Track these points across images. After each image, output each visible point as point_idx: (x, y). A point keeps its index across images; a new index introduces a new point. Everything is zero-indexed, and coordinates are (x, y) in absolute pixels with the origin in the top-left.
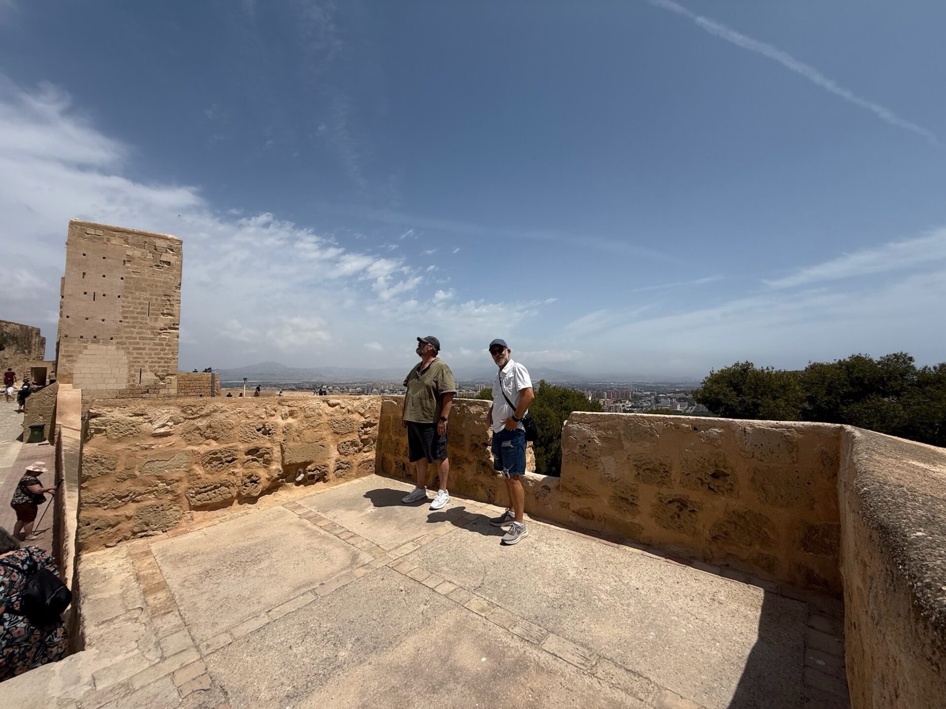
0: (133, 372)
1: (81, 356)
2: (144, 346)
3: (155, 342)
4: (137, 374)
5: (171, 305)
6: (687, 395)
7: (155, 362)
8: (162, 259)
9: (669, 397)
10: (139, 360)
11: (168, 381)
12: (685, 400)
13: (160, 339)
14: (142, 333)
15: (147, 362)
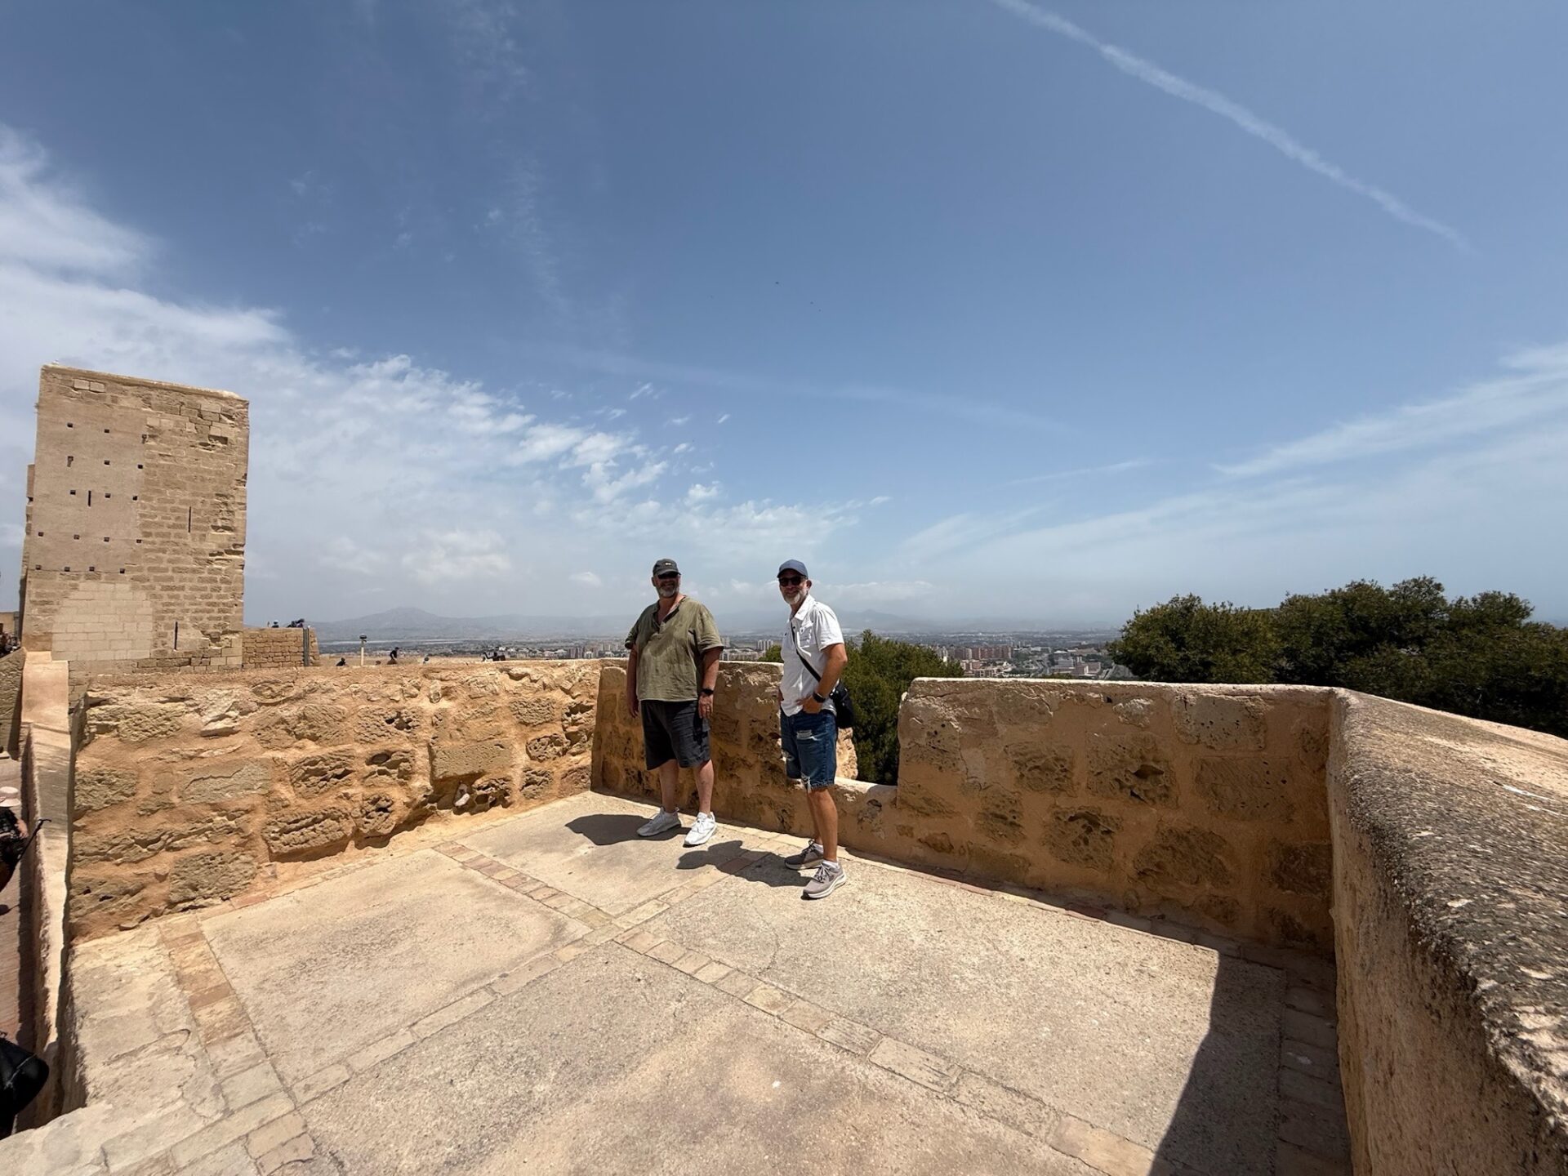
0: (162, 630)
1: (66, 602)
2: (182, 584)
3: (203, 575)
4: (169, 632)
5: (228, 511)
6: (1099, 651)
7: (201, 611)
8: (212, 433)
9: (1072, 655)
10: (172, 608)
11: (225, 643)
12: (1096, 658)
13: (211, 571)
14: (178, 561)
15: (187, 611)
